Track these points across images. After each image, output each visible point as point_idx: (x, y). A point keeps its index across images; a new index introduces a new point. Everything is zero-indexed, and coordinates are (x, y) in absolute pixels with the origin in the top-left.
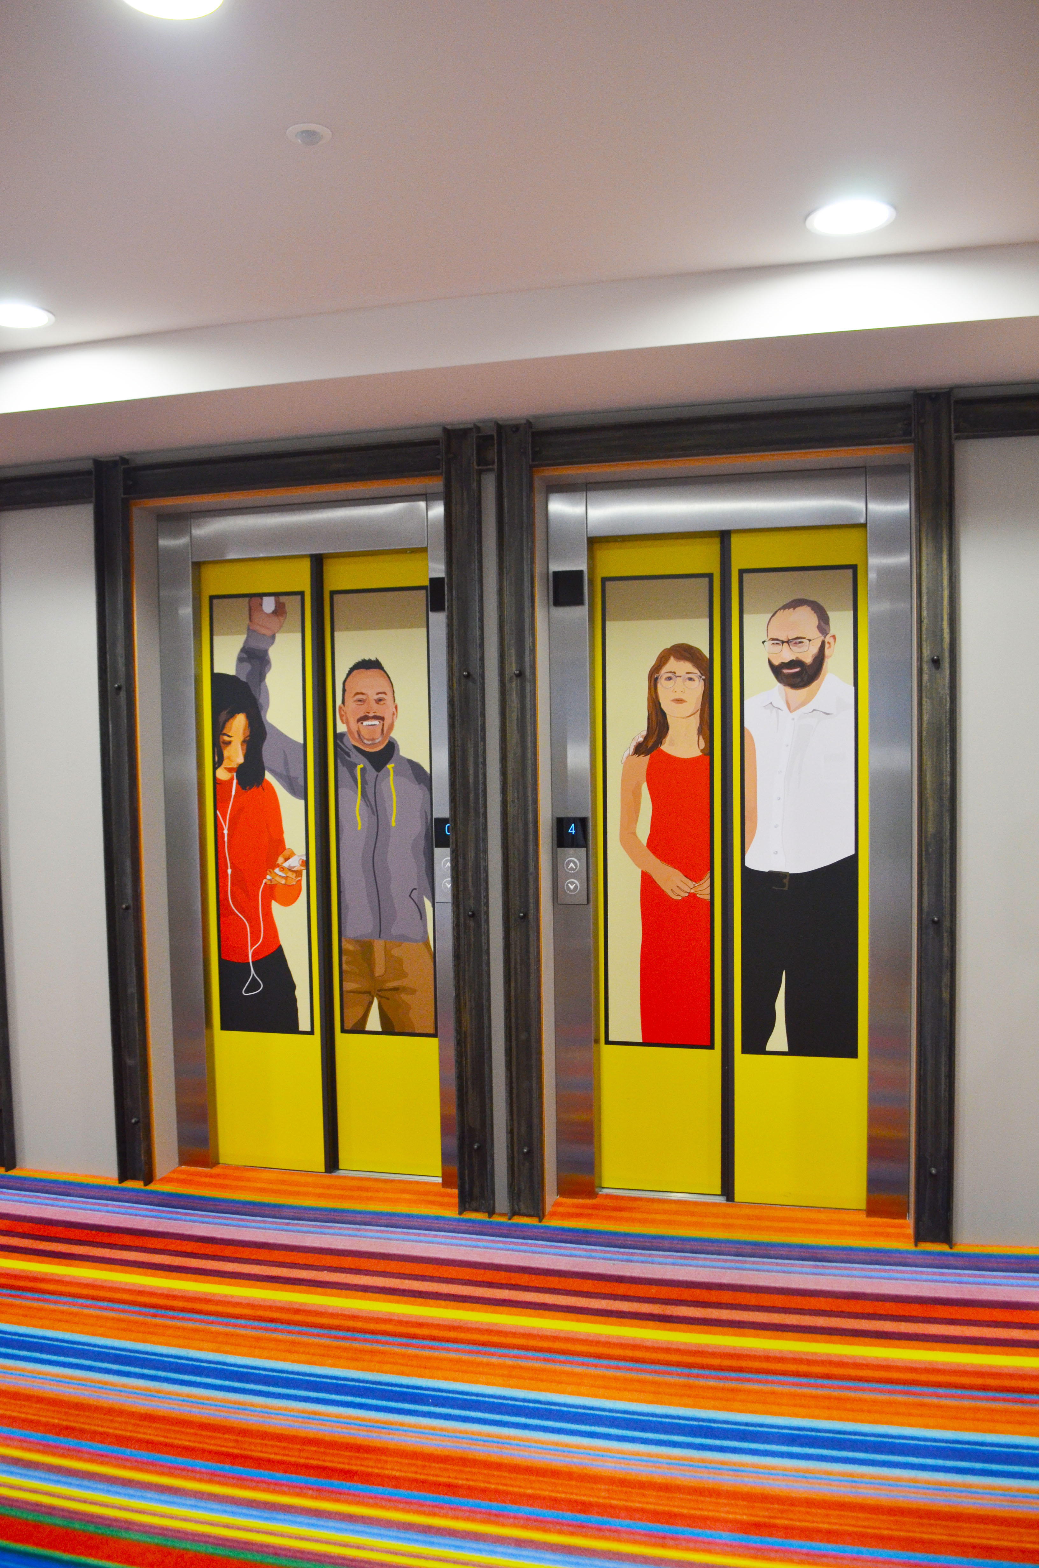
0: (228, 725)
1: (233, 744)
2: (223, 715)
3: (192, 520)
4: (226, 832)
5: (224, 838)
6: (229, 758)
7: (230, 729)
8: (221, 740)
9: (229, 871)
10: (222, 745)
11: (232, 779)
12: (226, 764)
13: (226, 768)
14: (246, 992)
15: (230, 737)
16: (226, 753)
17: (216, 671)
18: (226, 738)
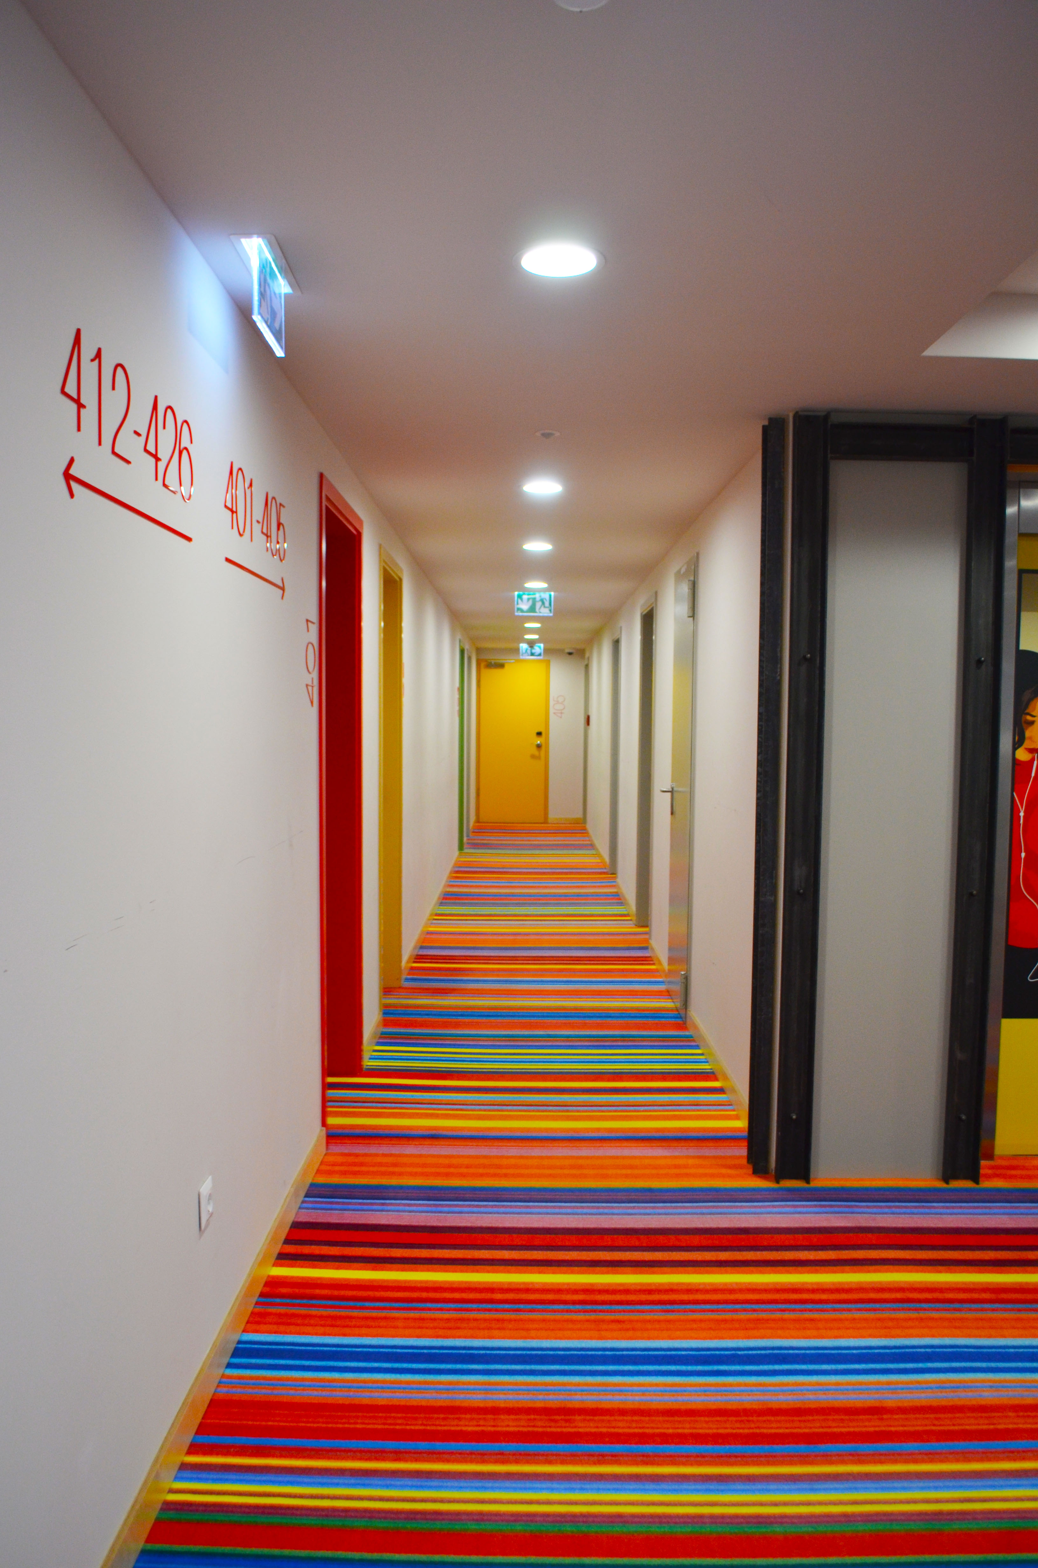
0: (1032, 704)
1: (1035, 724)
2: (1027, 695)
3: (1021, 490)
4: (1022, 814)
5: (1020, 821)
6: (1030, 738)
7: (1034, 709)
8: (1023, 719)
9: (1023, 855)
10: (1024, 725)
11: (1033, 760)
12: (1027, 744)
13: (1026, 749)
14: (1031, 978)
15: (1034, 716)
16: (1028, 734)
17: (1022, 647)
18: (1029, 718)
